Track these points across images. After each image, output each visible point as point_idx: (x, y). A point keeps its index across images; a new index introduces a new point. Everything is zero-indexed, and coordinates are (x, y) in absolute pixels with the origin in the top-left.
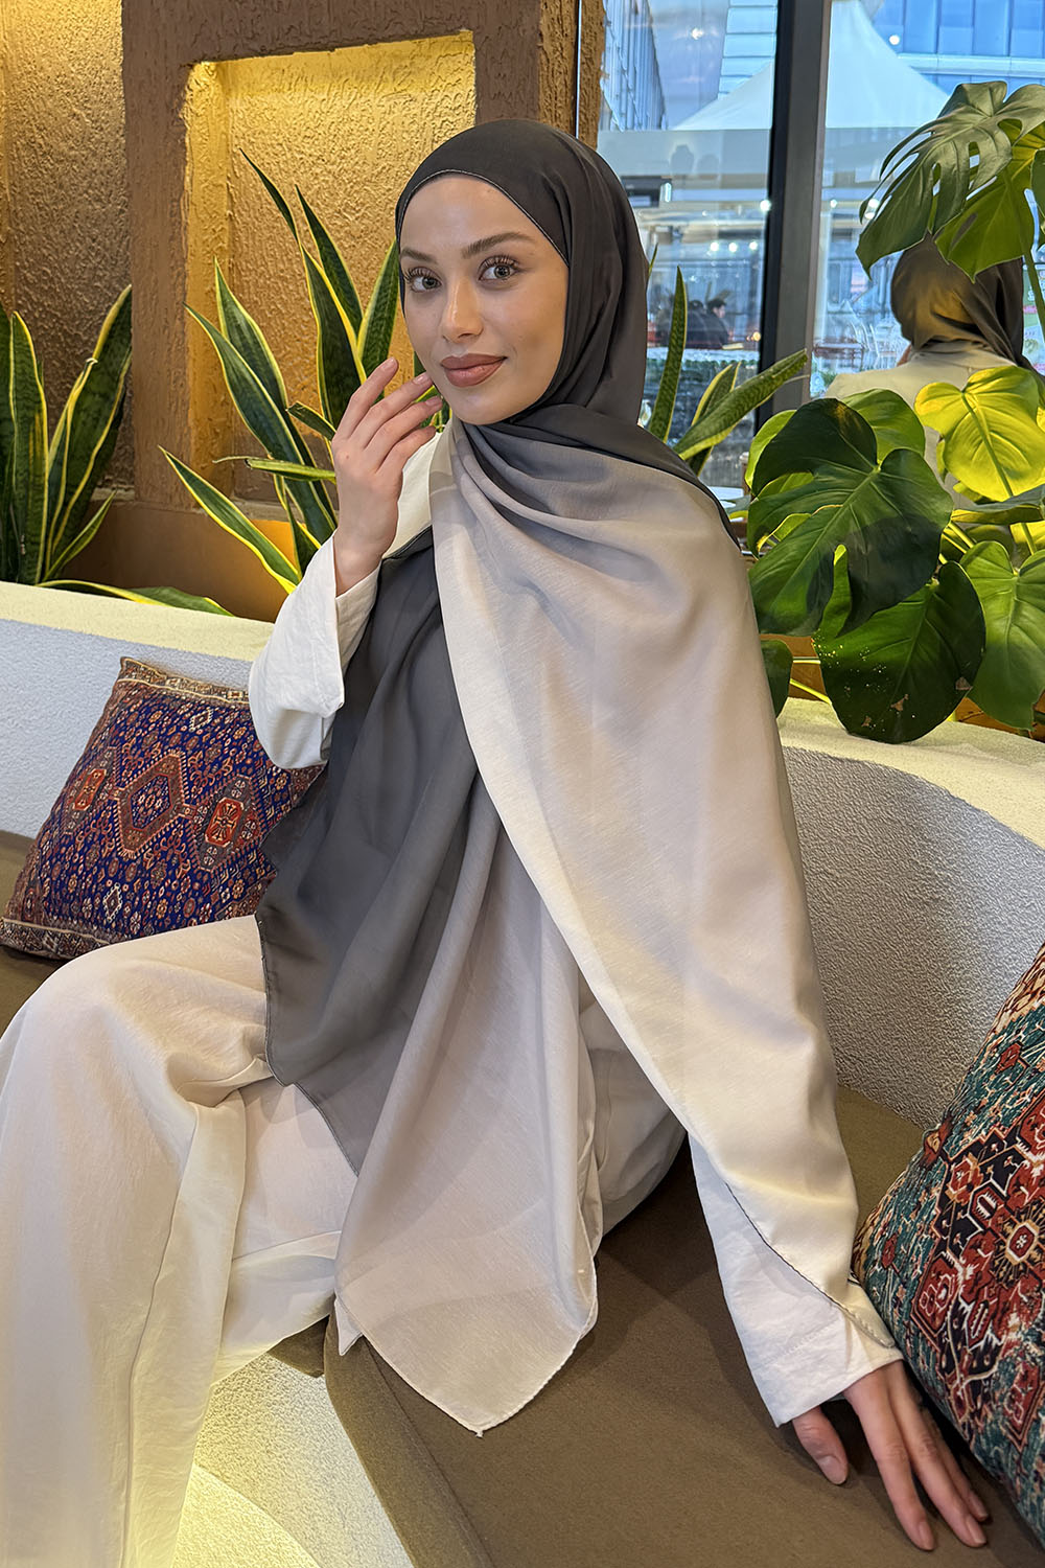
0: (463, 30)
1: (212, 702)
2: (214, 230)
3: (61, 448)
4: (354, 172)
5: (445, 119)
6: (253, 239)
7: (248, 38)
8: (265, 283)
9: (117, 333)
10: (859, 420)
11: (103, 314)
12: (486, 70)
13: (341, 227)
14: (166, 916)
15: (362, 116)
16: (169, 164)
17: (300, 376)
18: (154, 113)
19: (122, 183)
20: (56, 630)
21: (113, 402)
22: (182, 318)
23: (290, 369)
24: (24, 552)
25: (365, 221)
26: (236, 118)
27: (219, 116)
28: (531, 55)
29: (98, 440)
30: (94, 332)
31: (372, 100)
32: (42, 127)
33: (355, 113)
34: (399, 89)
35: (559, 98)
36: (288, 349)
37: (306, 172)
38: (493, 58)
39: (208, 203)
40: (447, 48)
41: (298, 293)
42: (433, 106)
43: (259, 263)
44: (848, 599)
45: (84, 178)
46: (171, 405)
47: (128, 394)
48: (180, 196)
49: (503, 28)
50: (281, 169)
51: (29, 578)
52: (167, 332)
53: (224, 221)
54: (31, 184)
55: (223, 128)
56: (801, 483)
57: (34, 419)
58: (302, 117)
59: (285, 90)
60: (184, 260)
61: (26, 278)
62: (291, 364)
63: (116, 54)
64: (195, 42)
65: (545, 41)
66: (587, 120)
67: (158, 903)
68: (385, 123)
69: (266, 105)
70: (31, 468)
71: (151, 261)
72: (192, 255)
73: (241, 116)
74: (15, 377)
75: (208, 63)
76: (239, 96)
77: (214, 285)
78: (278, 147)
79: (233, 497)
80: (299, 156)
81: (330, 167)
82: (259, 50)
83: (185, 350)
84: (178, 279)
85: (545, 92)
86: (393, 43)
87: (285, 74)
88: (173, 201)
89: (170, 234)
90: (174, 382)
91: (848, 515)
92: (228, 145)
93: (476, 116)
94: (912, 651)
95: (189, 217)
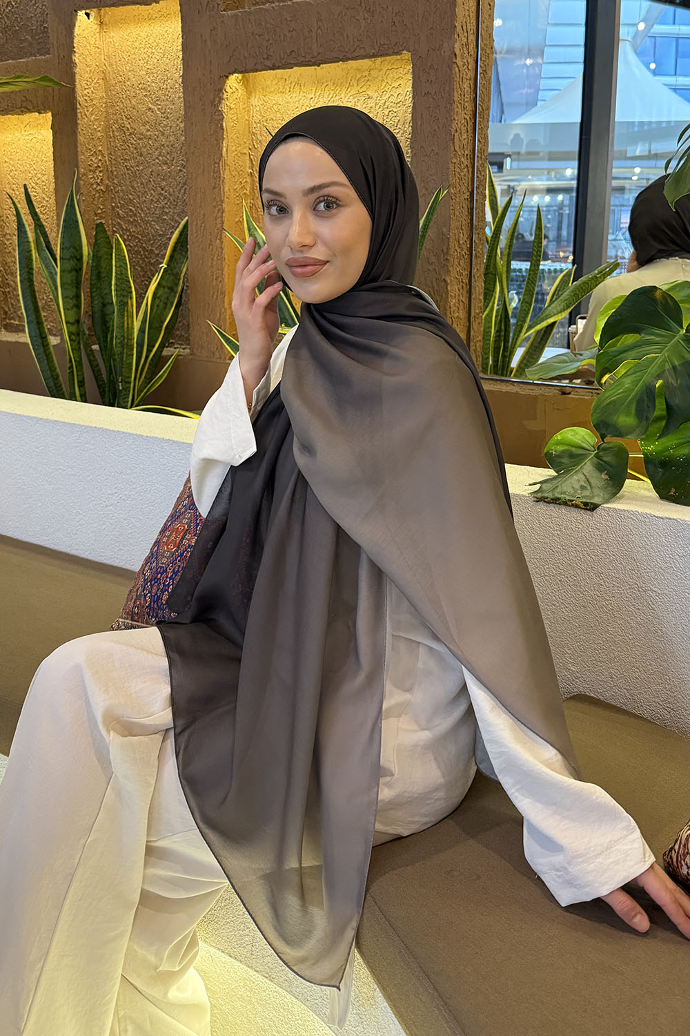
0: (405, 52)
2: (241, 182)
3: (144, 322)
5: (390, 110)
7: (264, 58)
9: (178, 248)
10: (671, 300)
11: (168, 236)
12: (419, 77)
16: (212, 140)
18: (203, 108)
19: (181, 153)
20: (147, 437)
21: (176, 293)
22: (221, 238)
24: (121, 388)
26: (255, 110)
27: (244, 109)
28: (448, 67)
29: (167, 317)
30: (163, 248)
31: (343, 98)
32: (129, 117)
34: (361, 91)
35: (466, 95)
38: (424, 70)
39: (237, 164)
40: (392, 64)
42: (383, 101)
44: (664, 413)
45: (156, 150)
46: (214, 293)
47: (185, 288)
48: (220, 160)
49: (431, 50)
51: (124, 405)
52: (211, 248)
53: (247, 176)
54: (122, 154)
55: (246, 116)
56: (630, 341)
57: (127, 303)
58: (297, 109)
59: (287, 92)
60: (222, 201)
61: (118, 214)
63: (177, 69)
64: (230, 60)
65: (458, 58)
66: (483, 109)
69: (274, 102)
70: (126, 335)
71: (201, 202)
72: (227, 198)
73: (258, 109)
74: (116, 276)
75: (237, 75)
76: (257, 96)
77: (242, 216)
82: (271, 66)
83: (222, 259)
84: (218, 213)
85: (458, 92)
86: (358, 61)
87: (287, 82)
88: (215, 164)
89: (213, 185)
90: (216, 280)
91: (665, 360)
92: (250, 128)
93: (413, 107)
95: (225, 174)
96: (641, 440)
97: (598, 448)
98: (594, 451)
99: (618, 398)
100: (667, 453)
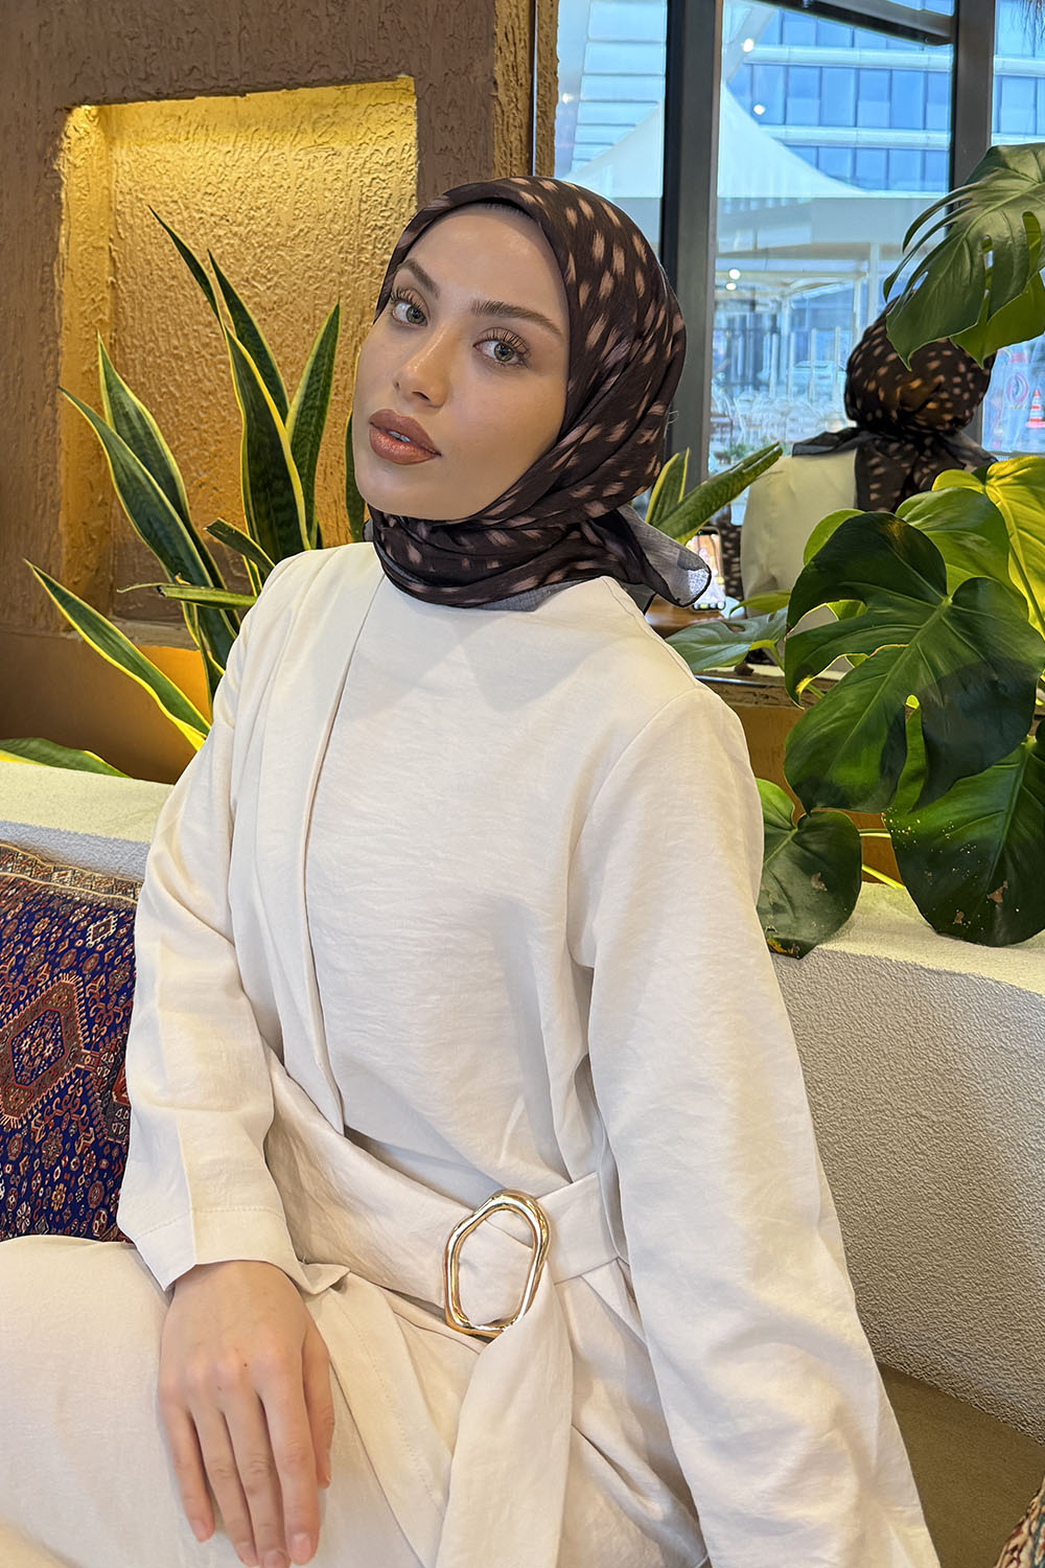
0: (402, 76)
1: (115, 904)
2: (93, 300)
4: (265, 235)
6: (141, 310)
8: (155, 362)
12: (430, 121)
13: (249, 297)
14: (63, 1209)
15: (275, 171)
16: (39, 223)
18: (22, 164)
22: (53, 404)
23: (185, 463)
25: (277, 291)
26: (121, 171)
27: (101, 168)
28: (483, 105)
31: (287, 154)
33: (266, 168)
34: (320, 141)
36: (183, 439)
37: (205, 232)
38: (438, 108)
39: (87, 267)
41: (196, 374)
42: (361, 161)
43: (148, 338)
44: (924, 760)
46: (37, 507)
48: (54, 260)
49: (450, 74)
52: (33, 420)
53: (105, 289)
55: (105, 181)
58: (201, 171)
59: (181, 140)
60: (57, 335)
62: (185, 456)
64: (74, 82)
65: (499, 90)
67: (54, 1190)
68: (302, 179)
69: (158, 157)
71: (15, 337)
72: (66, 328)
73: (128, 169)
75: (89, 107)
77: (96, 368)
78: (172, 205)
79: (111, 616)
80: (198, 216)
81: (236, 229)
82: (153, 93)
83: (56, 442)
84: (48, 356)
86: (316, 89)
87: (182, 121)
88: (43, 266)
89: (40, 305)
90: (41, 480)
91: (917, 657)
92: (111, 202)
93: (418, 174)
94: (1007, 827)
95: (64, 285)
96: (889, 816)
97: (800, 825)
98: (790, 830)
99: (833, 730)
100: (939, 841)
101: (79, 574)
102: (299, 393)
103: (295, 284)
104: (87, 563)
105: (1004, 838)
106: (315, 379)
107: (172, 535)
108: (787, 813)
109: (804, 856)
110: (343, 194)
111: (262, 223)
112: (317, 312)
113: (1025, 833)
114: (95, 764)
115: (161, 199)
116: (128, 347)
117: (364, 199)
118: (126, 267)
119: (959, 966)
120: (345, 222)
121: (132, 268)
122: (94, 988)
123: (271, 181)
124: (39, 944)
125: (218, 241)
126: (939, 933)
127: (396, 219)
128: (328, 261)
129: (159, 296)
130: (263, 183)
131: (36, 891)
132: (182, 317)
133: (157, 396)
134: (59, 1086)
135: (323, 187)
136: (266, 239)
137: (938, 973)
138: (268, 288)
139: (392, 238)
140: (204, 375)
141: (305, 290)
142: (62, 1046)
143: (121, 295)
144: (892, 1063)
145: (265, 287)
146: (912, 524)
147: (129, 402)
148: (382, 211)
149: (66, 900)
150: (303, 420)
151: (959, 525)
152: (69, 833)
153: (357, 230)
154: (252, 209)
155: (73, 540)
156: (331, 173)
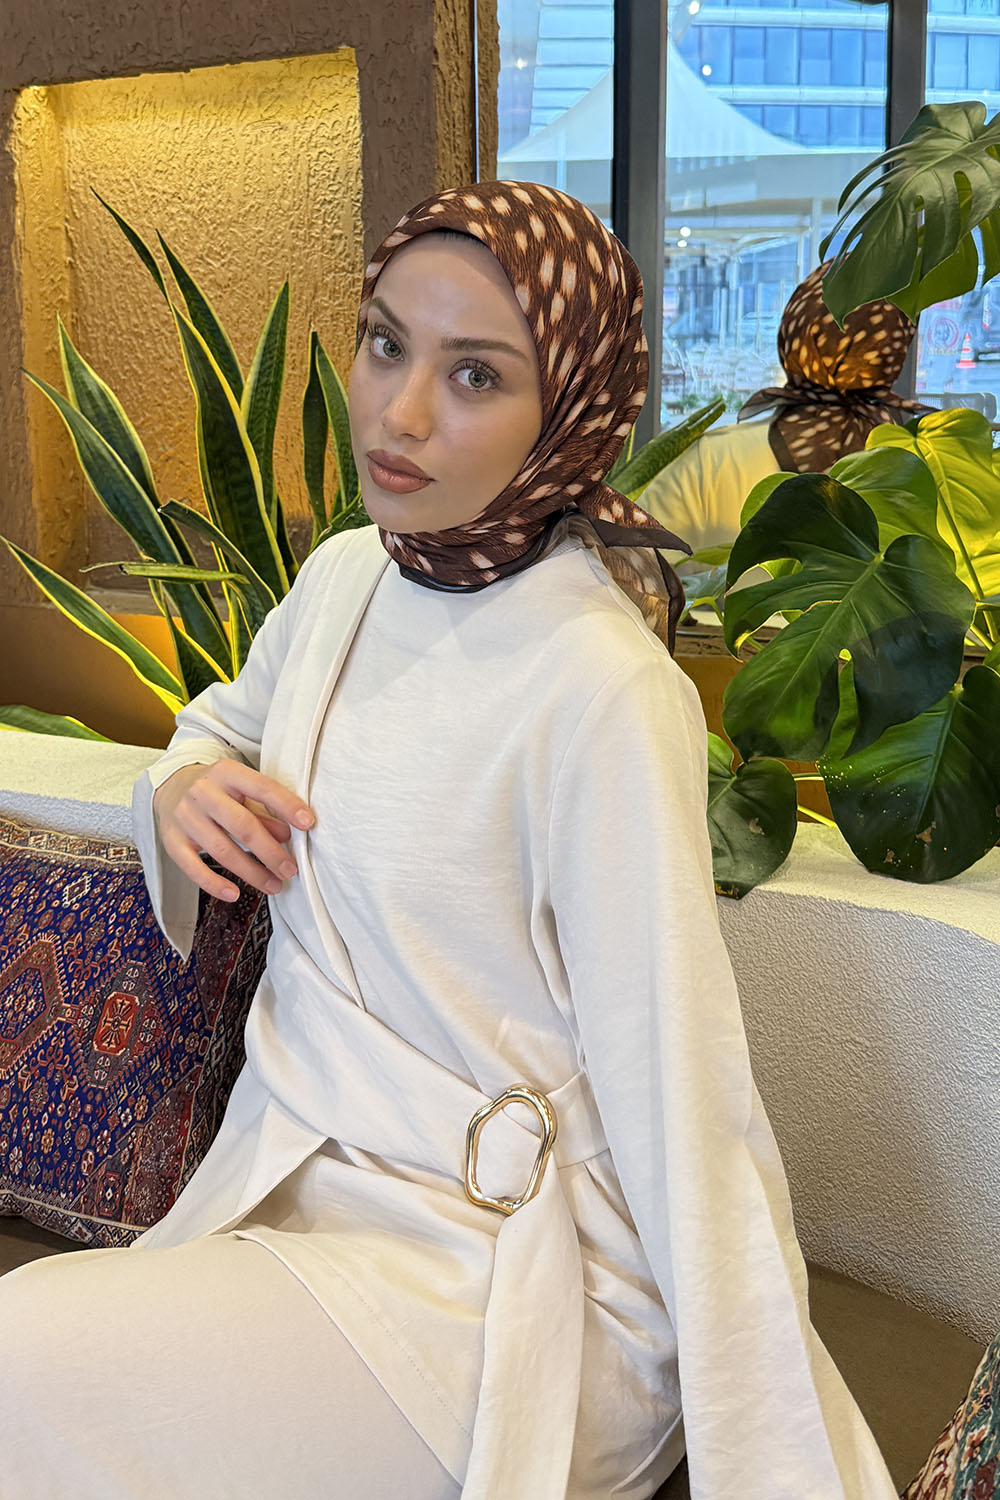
0: (344, 47)
1: (90, 864)
2: (52, 280)
4: (217, 212)
5: (321, 150)
6: (100, 289)
7: (85, 58)
8: (117, 340)
10: (853, 499)
12: (373, 92)
13: (205, 275)
15: (223, 147)
17: (163, 446)
22: (19, 384)
23: (151, 438)
25: (232, 268)
26: (72, 150)
27: (52, 148)
28: (424, 75)
31: (234, 129)
33: (214, 144)
34: (266, 116)
35: (457, 126)
36: (147, 415)
37: (159, 212)
38: (380, 79)
39: (44, 248)
40: (321, 68)
41: (157, 351)
42: (308, 135)
43: (108, 317)
44: (856, 709)
46: (10, 484)
48: (11, 242)
49: (391, 44)
50: (129, 209)
53: (64, 269)
55: (57, 162)
58: (151, 149)
59: (130, 117)
60: (19, 316)
62: (151, 432)
64: (22, 61)
65: (440, 59)
66: (487, 150)
67: (42, 1134)
68: (251, 154)
69: (108, 136)
72: (27, 309)
75: (36, 88)
76: (76, 125)
77: (57, 343)
78: (124, 184)
81: (188, 206)
82: (100, 72)
83: (24, 420)
84: (11, 338)
85: (442, 118)
86: (260, 62)
87: (130, 98)
90: (13, 458)
91: (849, 612)
92: (65, 182)
93: (363, 146)
94: (936, 770)
95: (22, 266)
96: (823, 763)
97: (738, 773)
98: (730, 778)
99: (769, 683)
100: (870, 785)
101: (54, 547)
102: (254, 370)
103: (248, 261)
104: (62, 536)
105: (933, 781)
106: (268, 356)
107: (139, 511)
108: (726, 762)
109: (745, 803)
110: (291, 169)
111: (214, 200)
112: (271, 288)
113: (953, 777)
114: (74, 728)
115: (114, 178)
116: (90, 326)
117: (312, 173)
118: (83, 246)
119: (891, 904)
120: (294, 197)
121: (89, 248)
122: (72, 945)
123: (220, 157)
124: (17, 907)
125: (171, 219)
126: (871, 871)
127: (344, 193)
128: (279, 237)
129: (117, 274)
130: (213, 159)
131: (13, 856)
132: (141, 296)
133: (120, 374)
134: (42, 1038)
135: (271, 162)
136: (218, 216)
137: (870, 911)
138: (223, 265)
139: (341, 212)
140: (165, 352)
141: (259, 266)
142: (44, 1002)
143: (80, 275)
144: (827, 994)
145: (219, 264)
146: (844, 484)
147: (91, 381)
148: (329, 186)
149: (43, 863)
150: (258, 397)
151: (891, 483)
152: (49, 798)
153: (307, 205)
154: (202, 186)
155: (47, 515)
156: (279, 147)
